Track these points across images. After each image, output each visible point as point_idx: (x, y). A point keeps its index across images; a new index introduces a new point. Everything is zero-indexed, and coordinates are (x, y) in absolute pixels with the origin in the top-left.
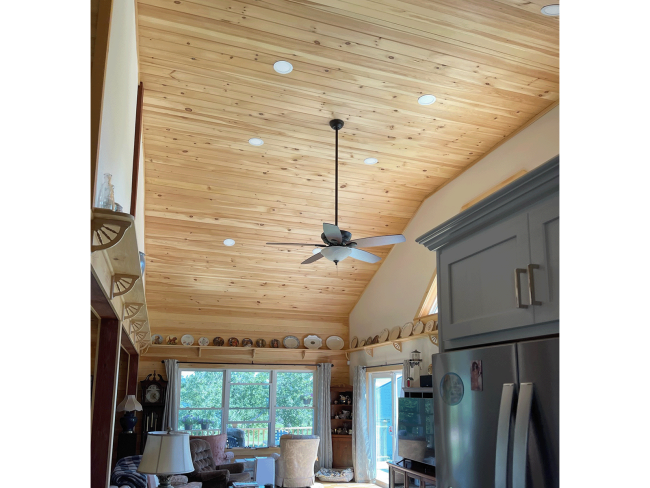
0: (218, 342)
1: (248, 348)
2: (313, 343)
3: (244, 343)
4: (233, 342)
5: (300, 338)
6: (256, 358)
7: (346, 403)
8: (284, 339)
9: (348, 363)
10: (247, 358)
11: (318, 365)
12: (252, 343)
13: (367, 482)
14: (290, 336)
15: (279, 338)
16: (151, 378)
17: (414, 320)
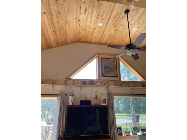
17: (65, 79)
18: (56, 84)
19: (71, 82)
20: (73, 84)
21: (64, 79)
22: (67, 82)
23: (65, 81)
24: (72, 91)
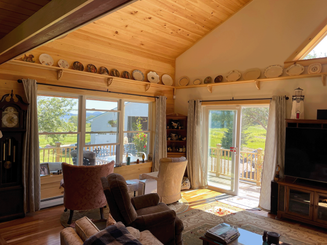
0: (77, 66)
1: (106, 76)
2: (153, 78)
3: (102, 71)
4: (91, 69)
5: (144, 73)
6: (111, 88)
7: (178, 128)
8: (132, 72)
9: (174, 97)
10: (103, 85)
11: (156, 97)
12: (108, 72)
13: (201, 188)
14: (138, 70)
15: (129, 70)
16: (8, 99)
17: (285, 63)
18: (266, 78)
19: (299, 69)
20: (301, 74)
21: (283, 64)
22: (288, 71)
23: (284, 68)
24: (299, 89)
